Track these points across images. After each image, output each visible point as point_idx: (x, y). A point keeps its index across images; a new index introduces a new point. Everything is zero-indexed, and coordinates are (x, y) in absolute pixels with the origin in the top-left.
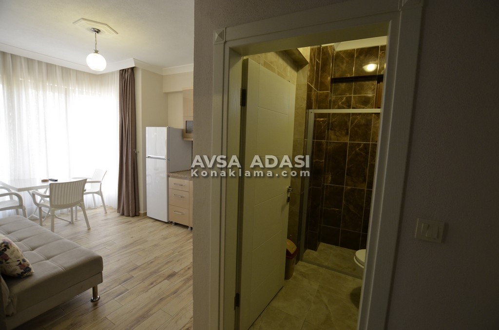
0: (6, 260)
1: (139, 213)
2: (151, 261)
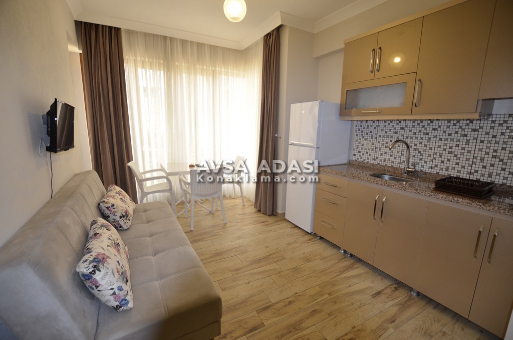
0: (97, 287)
1: (277, 213)
2: (289, 300)
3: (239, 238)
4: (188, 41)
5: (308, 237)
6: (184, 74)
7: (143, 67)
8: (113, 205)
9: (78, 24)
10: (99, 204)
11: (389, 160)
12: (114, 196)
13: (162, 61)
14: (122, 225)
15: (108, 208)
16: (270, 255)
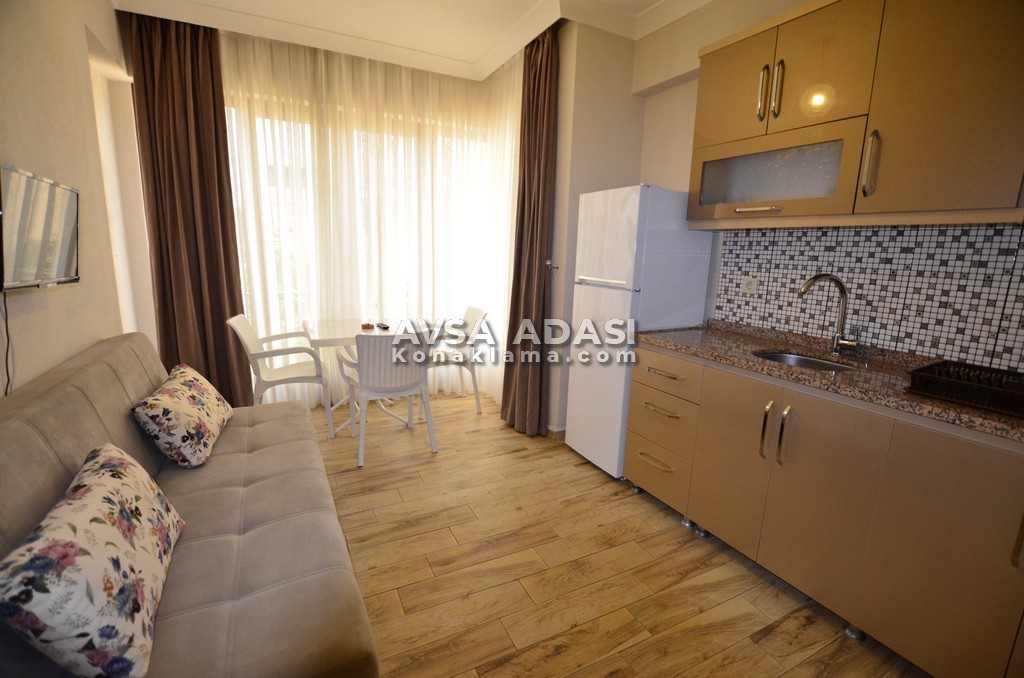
0: (37, 632)
1: (548, 430)
2: (556, 642)
3: (460, 486)
4: (363, 59)
5: (612, 487)
6: (355, 132)
7: (267, 114)
8: (166, 412)
9: (124, 19)
10: (133, 410)
11: (797, 319)
12: (176, 390)
13: (307, 103)
14: (188, 457)
15: (153, 418)
16: (524, 528)
